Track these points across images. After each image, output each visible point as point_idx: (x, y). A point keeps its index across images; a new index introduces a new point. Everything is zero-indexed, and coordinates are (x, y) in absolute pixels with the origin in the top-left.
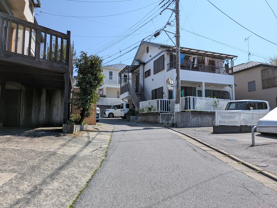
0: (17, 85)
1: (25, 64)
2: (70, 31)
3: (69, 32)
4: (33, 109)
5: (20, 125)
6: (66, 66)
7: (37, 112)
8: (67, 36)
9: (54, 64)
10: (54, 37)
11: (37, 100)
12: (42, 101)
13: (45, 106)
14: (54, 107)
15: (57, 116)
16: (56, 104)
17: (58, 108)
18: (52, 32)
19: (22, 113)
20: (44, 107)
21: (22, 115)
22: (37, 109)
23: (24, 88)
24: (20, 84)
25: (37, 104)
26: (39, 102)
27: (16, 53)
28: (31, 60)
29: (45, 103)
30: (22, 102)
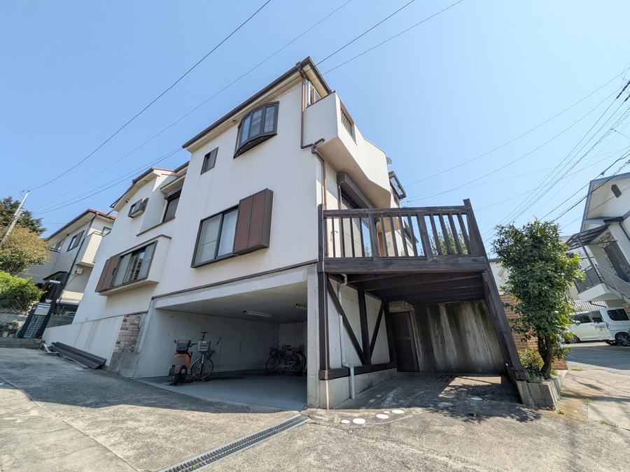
0: (403, 305)
1: (413, 270)
2: (469, 199)
3: (467, 202)
4: (434, 341)
5: (420, 370)
6: (482, 257)
7: (440, 345)
8: (466, 209)
9: (460, 258)
10: (446, 218)
11: (436, 326)
12: (444, 327)
13: (451, 334)
14: (468, 335)
15: (476, 352)
16: (470, 329)
17: (475, 337)
18: (439, 210)
19: (419, 348)
20: (449, 337)
21: (419, 353)
22: (439, 341)
23: (413, 309)
24: (406, 303)
25: (437, 332)
26: (440, 327)
27: (397, 258)
28: (422, 262)
29: (449, 329)
30: (414, 329)
